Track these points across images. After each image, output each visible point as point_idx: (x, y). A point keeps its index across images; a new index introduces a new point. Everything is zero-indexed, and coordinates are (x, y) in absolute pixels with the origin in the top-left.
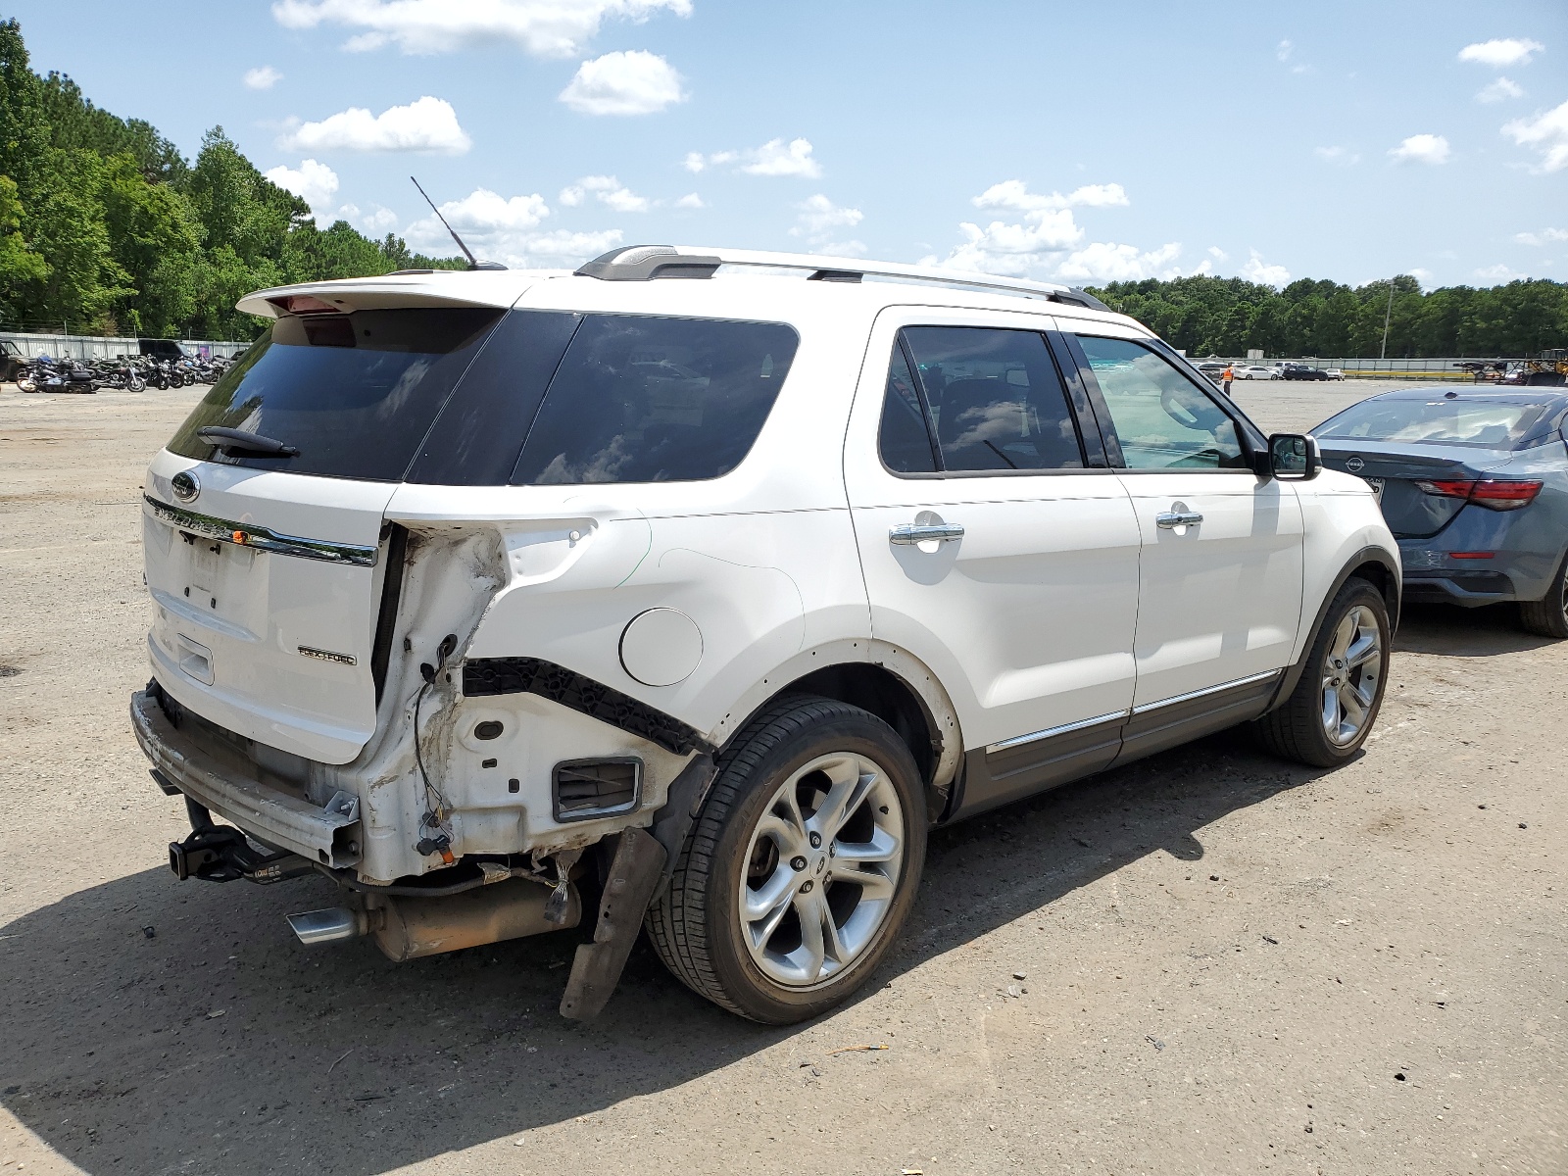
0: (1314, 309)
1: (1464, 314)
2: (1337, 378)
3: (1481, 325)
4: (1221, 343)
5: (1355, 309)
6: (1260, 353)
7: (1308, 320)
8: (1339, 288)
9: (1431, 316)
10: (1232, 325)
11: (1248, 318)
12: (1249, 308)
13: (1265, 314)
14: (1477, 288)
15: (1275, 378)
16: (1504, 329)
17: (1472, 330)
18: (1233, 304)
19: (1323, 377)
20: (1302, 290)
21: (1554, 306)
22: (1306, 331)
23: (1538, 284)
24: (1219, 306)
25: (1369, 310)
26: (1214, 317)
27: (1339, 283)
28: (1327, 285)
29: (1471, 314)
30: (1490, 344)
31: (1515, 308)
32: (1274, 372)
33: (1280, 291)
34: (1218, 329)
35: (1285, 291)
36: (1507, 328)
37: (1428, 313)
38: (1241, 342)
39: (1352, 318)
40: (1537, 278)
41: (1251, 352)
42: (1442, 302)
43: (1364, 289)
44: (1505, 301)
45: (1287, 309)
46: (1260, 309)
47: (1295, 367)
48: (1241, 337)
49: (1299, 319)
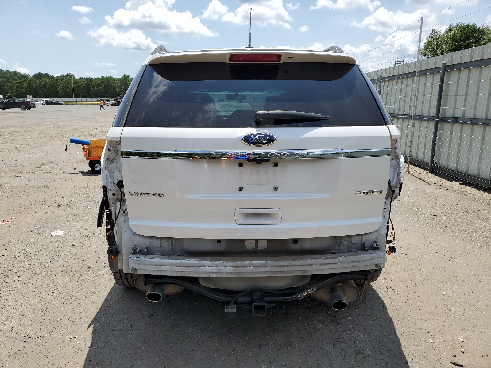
0: (46, 82)
1: (91, 85)
2: (63, 104)
3: (96, 89)
4: (15, 93)
5: (59, 83)
6: (31, 97)
7: (45, 86)
8: (51, 76)
9: (82, 86)
10: (18, 87)
11: (24, 85)
12: (23, 81)
13: (30, 84)
14: (93, 78)
15: (43, 104)
16: (102, 90)
17: (94, 90)
18: (16, 80)
19: (58, 104)
20: (39, 76)
21: (114, 84)
22: (45, 90)
23: (109, 77)
24: (11, 80)
25: (64, 83)
26: (11, 84)
27: (51, 75)
28: (47, 75)
29: (93, 86)
30: (100, 94)
31: (104, 84)
32: (42, 103)
33: (31, 76)
34: (13, 88)
35: (33, 76)
36: (103, 89)
37: (81, 85)
38: (23, 93)
39: (59, 85)
40: (108, 76)
41: (28, 96)
42: (84, 82)
43: (59, 77)
44: (101, 82)
45: (37, 82)
46: (27, 82)
47: (49, 101)
48: (22, 91)
49: (42, 86)
